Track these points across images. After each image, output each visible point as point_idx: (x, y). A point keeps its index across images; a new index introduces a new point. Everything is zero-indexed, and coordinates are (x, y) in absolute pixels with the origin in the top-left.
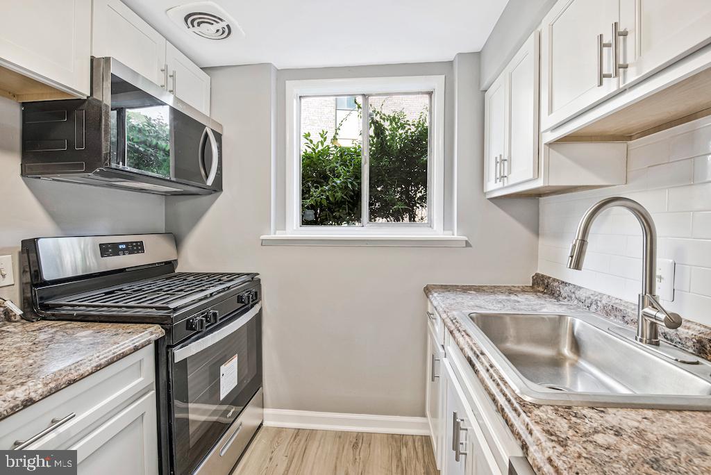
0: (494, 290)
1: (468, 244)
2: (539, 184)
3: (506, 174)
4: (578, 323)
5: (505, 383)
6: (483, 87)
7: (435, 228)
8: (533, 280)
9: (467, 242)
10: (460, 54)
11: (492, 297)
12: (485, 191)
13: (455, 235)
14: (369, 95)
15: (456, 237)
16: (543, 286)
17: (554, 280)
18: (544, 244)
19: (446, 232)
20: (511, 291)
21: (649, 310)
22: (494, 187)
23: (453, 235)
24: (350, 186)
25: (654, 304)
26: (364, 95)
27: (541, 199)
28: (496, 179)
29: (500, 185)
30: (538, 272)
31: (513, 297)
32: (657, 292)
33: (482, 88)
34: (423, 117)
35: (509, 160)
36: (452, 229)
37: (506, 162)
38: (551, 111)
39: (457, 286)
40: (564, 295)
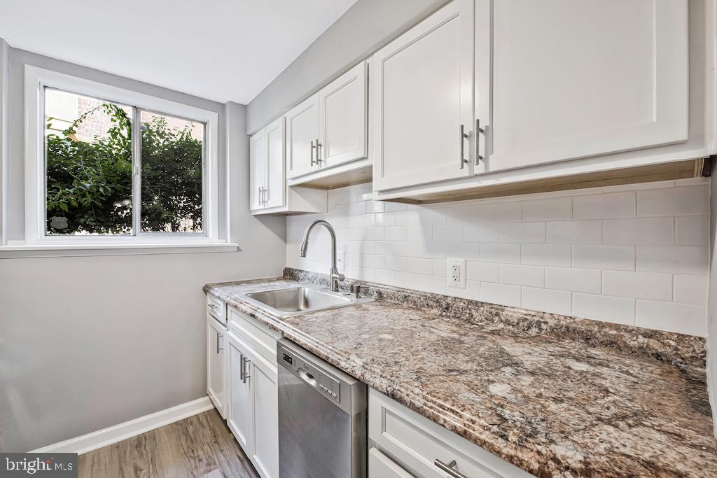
0: (259, 281)
1: (239, 249)
2: (286, 209)
3: (266, 200)
4: (307, 289)
5: (273, 315)
6: (250, 132)
7: (210, 237)
8: (284, 272)
9: (238, 247)
10: (231, 102)
11: (259, 285)
12: (251, 209)
13: (229, 242)
14: (141, 109)
15: (229, 243)
16: (290, 274)
17: (296, 270)
18: (289, 247)
19: (220, 240)
20: (270, 281)
21: (334, 275)
22: (257, 207)
23: (227, 242)
24: (101, 190)
25: (336, 273)
26: (135, 107)
27: (288, 217)
28: (260, 202)
29: (261, 207)
30: (287, 266)
31: (271, 283)
32: (337, 266)
33: (248, 133)
34: (187, 131)
35: (268, 191)
36: (225, 238)
37: (266, 192)
38: (291, 169)
39: (231, 282)
40: (301, 278)
